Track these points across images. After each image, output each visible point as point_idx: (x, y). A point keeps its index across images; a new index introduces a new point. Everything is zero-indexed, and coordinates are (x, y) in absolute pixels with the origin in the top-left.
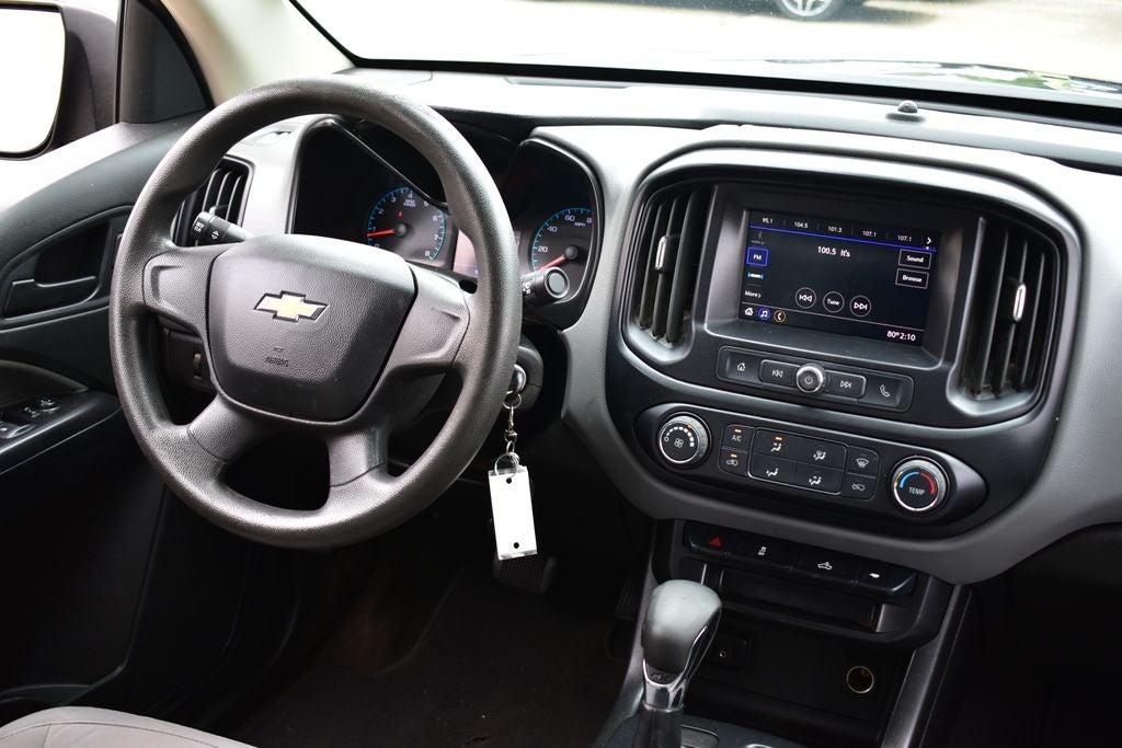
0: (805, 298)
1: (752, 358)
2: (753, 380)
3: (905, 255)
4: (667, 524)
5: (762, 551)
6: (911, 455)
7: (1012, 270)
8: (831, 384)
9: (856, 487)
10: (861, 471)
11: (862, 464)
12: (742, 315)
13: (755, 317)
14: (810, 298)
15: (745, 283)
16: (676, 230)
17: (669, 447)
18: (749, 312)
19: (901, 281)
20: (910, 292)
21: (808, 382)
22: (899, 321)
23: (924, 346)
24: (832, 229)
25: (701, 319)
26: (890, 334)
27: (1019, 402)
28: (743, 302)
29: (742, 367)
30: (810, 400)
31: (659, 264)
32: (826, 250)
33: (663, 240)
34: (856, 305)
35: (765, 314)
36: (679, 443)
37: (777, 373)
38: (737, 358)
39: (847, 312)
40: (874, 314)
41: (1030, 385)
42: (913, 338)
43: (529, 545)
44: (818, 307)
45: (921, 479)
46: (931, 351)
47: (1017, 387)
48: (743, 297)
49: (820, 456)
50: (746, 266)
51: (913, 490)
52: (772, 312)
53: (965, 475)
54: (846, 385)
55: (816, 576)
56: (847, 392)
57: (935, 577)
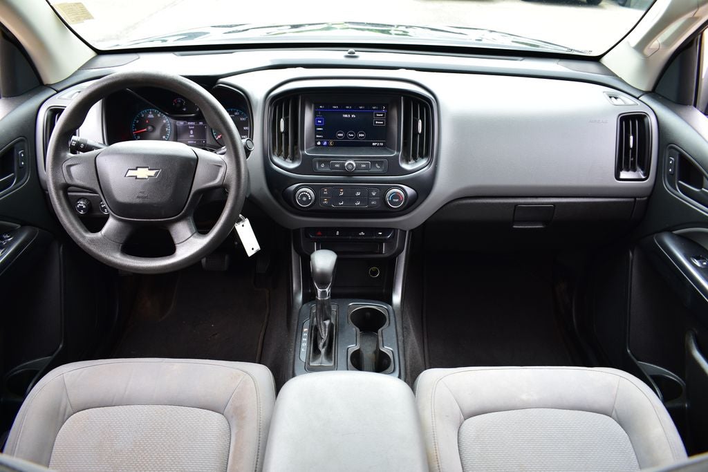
0: (340, 135)
1: (326, 161)
2: (328, 169)
3: (376, 114)
4: (297, 231)
5: (338, 233)
6: (390, 188)
7: (415, 115)
8: (358, 167)
9: (373, 203)
10: (374, 197)
11: (374, 194)
12: (316, 145)
13: (322, 145)
14: (342, 135)
15: (317, 132)
16: (286, 114)
17: (301, 201)
18: (319, 143)
19: (375, 124)
20: (379, 127)
21: (350, 167)
22: (376, 139)
23: (387, 146)
24: (347, 107)
25: (303, 149)
26: (374, 144)
27: (423, 162)
28: (317, 140)
29: (323, 166)
30: (349, 174)
31: (282, 129)
32: (346, 116)
33: (282, 120)
34: (360, 135)
35: (325, 143)
36: (304, 199)
37: (337, 166)
38: (320, 162)
39: (356, 138)
40: (367, 138)
41: (427, 155)
42: (382, 144)
43: (257, 247)
44: (345, 137)
45: (396, 196)
46: (390, 148)
47: (422, 157)
48: (316, 138)
49: (358, 194)
50: (316, 125)
51: (394, 200)
52: (328, 142)
53: (410, 191)
54: (364, 166)
55: (359, 238)
56: (364, 169)
57: (401, 230)
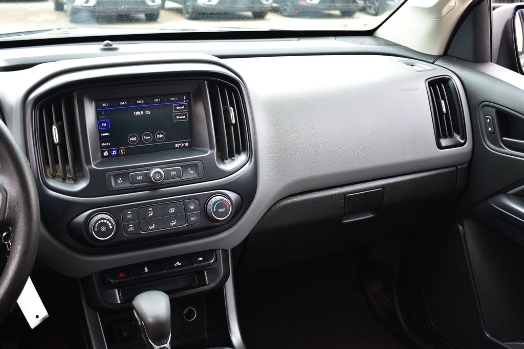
0: (132, 139)
1: (124, 174)
2: (128, 185)
3: (175, 106)
5: (146, 269)
6: (211, 196)
7: (225, 103)
8: (167, 173)
9: (193, 219)
10: (193, 211)
11: (192, 207)
12: (103, 156)
13: (110, 155)
14: (135, 139)
15: (103, 139)
16: (59, 119)
17: (99, 233)
18: (106, 154)
19: (176, 119)
20: (180, 123)
21: (158, 177)
22: (178, 139)
23: (193, 145)
24: (139, 102)
25: (89, 163)
26: (177, 145)
27: (242, 158)
28: (103, 149)
29: (120, 181)
30: (153, 186)
31: (56, 139)
32: (138, 113)
33: (54, 127)
34: (158, 136)
35: (114, 153)
36: (103, 229)
37: (139, 178)
38: (116, 177)
39: (154, 141)
40: (168, 138)
41: (244, 149)
42: (187, 144)
44: (140, 142)
45: (220, 205)
46: (195, 147)
47: (239, 153)
48: (102, 147)
49: (172, 210)
50: (101, 130)
51: (220, 210)
52: (117, 150)
53: (233, 196)
54: (173, 173)
55: (176, 270)
56: (175, 177)
